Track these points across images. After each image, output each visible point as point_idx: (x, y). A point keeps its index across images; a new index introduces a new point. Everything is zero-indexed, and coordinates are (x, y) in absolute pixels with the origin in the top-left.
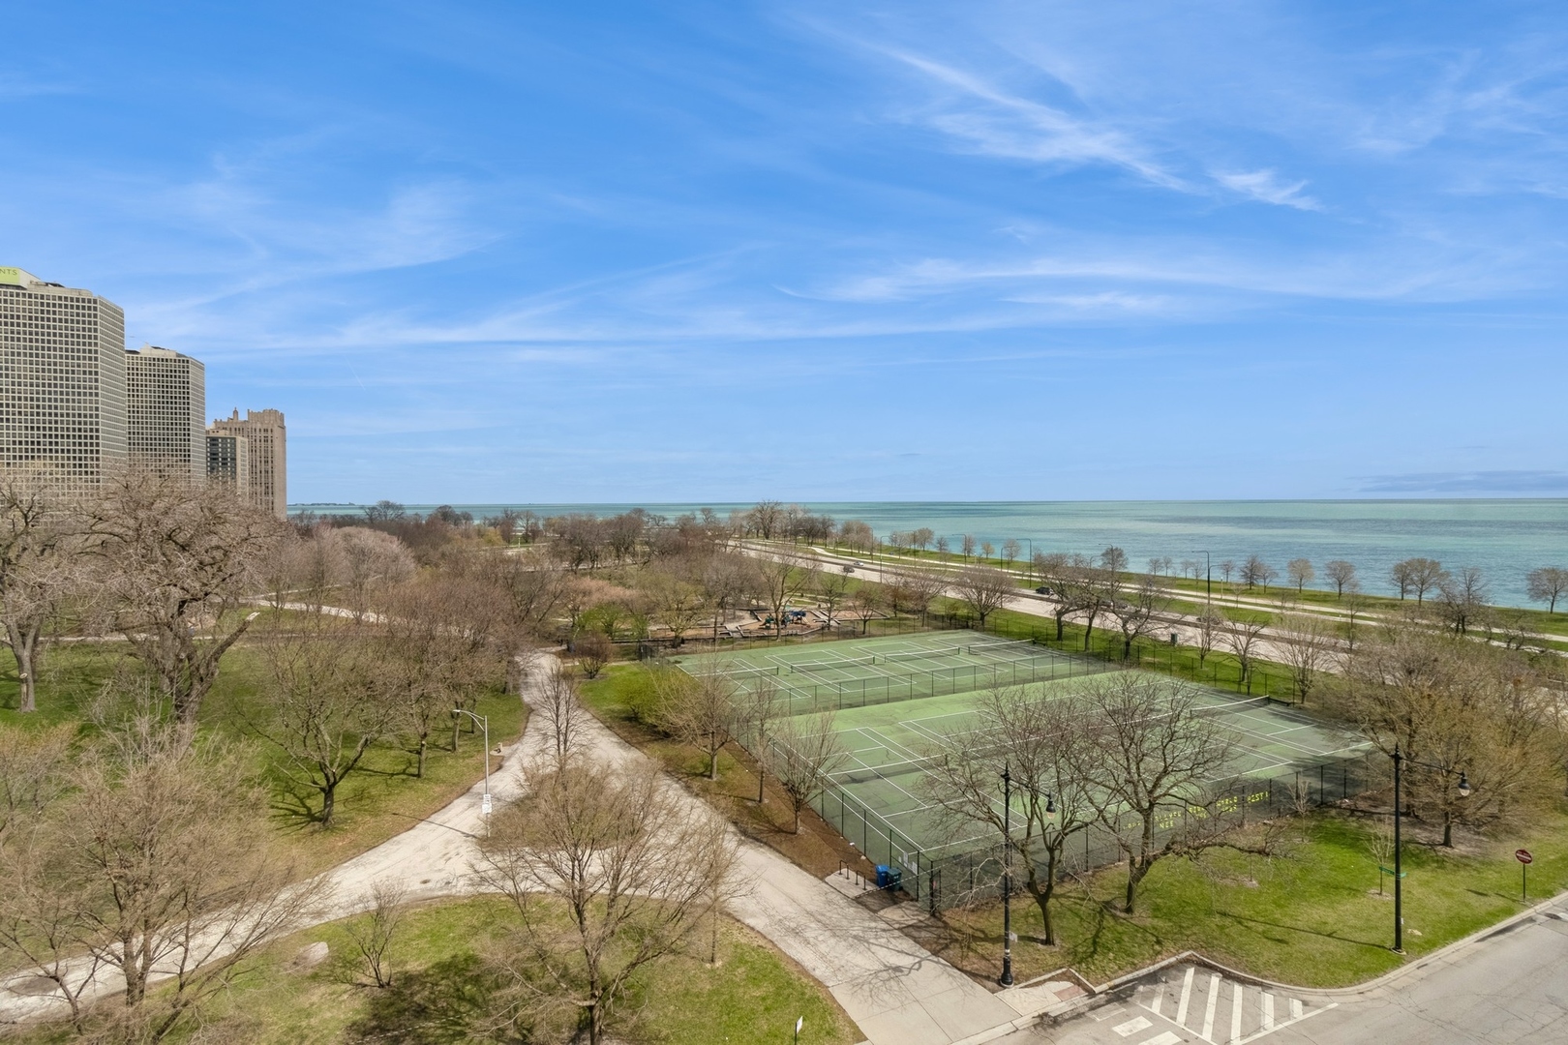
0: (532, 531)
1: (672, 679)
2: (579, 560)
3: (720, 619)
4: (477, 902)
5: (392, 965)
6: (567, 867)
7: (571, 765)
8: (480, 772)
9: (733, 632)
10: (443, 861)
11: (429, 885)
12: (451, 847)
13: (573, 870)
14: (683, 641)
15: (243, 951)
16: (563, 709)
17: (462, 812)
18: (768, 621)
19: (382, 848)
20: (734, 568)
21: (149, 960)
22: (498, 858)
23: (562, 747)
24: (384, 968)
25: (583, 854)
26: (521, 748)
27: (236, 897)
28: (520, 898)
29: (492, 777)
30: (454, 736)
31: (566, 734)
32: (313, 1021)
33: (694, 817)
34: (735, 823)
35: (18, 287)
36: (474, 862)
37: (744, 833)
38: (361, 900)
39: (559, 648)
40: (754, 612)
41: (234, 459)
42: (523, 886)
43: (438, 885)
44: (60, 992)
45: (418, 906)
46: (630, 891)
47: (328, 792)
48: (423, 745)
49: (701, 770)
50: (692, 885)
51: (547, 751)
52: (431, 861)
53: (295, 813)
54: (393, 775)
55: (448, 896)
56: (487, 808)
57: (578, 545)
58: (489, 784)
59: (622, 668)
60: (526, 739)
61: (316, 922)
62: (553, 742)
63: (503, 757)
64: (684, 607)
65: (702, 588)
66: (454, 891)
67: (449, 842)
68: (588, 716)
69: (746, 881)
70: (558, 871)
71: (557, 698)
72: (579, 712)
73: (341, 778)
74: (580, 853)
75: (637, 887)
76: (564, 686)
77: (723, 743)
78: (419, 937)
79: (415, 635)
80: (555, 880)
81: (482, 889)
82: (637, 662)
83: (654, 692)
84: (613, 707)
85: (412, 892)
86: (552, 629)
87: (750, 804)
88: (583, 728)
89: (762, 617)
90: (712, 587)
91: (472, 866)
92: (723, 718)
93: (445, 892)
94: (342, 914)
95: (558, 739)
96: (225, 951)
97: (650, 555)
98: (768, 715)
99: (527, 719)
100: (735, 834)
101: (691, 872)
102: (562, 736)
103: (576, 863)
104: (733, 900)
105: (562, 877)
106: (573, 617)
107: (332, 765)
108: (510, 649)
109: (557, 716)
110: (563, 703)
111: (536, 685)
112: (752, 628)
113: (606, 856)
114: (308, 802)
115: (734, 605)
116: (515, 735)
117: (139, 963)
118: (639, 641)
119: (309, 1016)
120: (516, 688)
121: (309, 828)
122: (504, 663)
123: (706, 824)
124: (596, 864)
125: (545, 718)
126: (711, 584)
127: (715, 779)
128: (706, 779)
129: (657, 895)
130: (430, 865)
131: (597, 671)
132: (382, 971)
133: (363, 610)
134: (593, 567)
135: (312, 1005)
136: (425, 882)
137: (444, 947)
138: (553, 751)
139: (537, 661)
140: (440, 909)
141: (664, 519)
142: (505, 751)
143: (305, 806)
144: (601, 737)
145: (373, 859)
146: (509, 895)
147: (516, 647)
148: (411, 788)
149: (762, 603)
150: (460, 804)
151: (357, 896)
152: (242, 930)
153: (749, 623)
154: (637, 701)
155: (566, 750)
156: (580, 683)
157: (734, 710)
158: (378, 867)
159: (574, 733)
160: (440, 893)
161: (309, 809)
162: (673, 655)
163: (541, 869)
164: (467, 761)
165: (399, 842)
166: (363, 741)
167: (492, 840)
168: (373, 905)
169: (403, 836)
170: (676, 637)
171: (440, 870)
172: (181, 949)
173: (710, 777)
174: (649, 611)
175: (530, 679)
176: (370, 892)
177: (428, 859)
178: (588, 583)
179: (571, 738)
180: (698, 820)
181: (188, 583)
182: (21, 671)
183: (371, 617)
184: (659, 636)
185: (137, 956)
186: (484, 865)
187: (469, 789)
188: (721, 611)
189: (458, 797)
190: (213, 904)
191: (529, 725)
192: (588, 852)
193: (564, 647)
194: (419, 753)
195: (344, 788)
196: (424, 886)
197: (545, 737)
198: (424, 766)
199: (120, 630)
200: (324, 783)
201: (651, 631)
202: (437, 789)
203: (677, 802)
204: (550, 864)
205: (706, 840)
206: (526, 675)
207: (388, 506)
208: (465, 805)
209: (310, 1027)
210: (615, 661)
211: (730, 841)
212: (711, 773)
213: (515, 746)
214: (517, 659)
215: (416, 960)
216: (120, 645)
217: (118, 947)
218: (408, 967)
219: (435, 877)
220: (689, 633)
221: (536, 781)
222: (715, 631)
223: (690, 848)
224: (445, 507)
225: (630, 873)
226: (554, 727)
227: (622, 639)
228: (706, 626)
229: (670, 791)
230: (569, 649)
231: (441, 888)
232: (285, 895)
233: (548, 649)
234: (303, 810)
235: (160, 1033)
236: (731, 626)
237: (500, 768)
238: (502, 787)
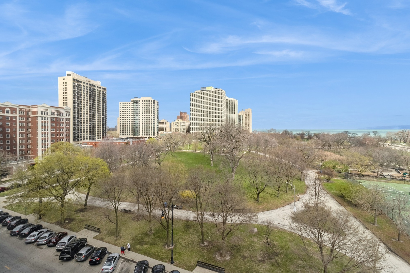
0: (310, 137)
1: (357, 187)
2: (324, 146)
3: (380, 170)
4: (291, 234)
5: (270, 240)
6: (317, 234)
7: (319, 205)
8: (293, 200)
9: (386, 176)
10: (283, 220)
11: (280, 225)
12: (285, 217)
13: (319, 236)
14: (363, 176)
15: (240, 224)
16: (317, 189)
17: (288, 209)
18: (404, 174)
19: (269, 211)
20: (387, 153)
21: (226, 218)
22: (297, 224)
23: (317, 200)
24: (269, 239)
25: (322, 232)
26: (305, 197)
27: (239, 212)
28: (302, 237)
29: (296, 202)
30: (287, 189)
31: (318, 196)
32: (254, 245)
33: (365, 235)
34: (385, 244)
35: (212, 90)
36: (290, 223)
37: (389, 249)
38: (264, 222)
39: (317, 171)
40: (398, 170)
41: (242, 119)
42: (304, 235)
43: (282, 225)
44: (214, 218)
45: (277, 229)
46: (338, 250)
47: (258, 194)
48: (279, 189)
49: (370, 221)
50: (363, 258)
51: (312, 199)
52: (280, 219)
53: (252, 197)
54: (272, 195)
55: (284, 229)
56: (295, 210)
57: (324, 141)
58: (295, 204)
59: (339, 180)
60: (306, 195)
61: (254, 223)
62: (314, 197)
63: (300, 198)
64: (363, 164)
65: (372, 159)
66: (286, 228)
67: (285, 216)
68: (326, 192)
69: (390, 267)
70: (315, 235)
71: (315, 185)
72: (323, 191)
73: (261, 192)
74: (321, 232)
75: (340, 250)
76: (318, 182)
77: (380, 214)
78: (277, 236)
79: (277, 161)
80: (313, 237)
81: (293, 231)
82: (344, 179)
83: (350, 190)
84: (335, 192)
85: (276, 225)
86: (315, 165)
87: (393, 240)
88: (324, 196)
89: (402, 173)
90: (377, 159)
91: (290, 224)
92: (380, 206)
93: (283, 228)
94: (260, 223)
95: (316, 197)
96: (238, 222)
97: (350, 146)
98: (404, 209)
99: (307, 189)
100: (385, 248)
101: (363, 254)
102: (317, 196)
103: (320, 234)
104: (382, 271)
105: (315, 237)
106: (322, 162)
107: (259, 189)
108: (302, 169)
109: (315, 190)
110: (317, 187)
111: (310, 180)
112: (396, 175)
113: (330, 236)
114: (254, 196)
115: (387, 166)
116: (303, 192)
117: (225, 218)
118: (345, 173)
119: (253, 243)
120: (304, 180)
121: (254, 202)
122: (300, 172)
123: (370, 240)
124: (326, 237)
125: (312, 190)
126: (376, 157)
127: (376, 226)
128: (372, 224)
129: (349, 255)
130: (280, 220)
131: (330, 180)
132: (269, 241)
133: (266, 154)
134: (329, 148)
135: (254, 241)
136: (279, 223)
137: (283, 242)
138: (314, 200)
139: (310, 174)
140: (282, 232)
141: (356, 134)
142: (300, 196)
143: (253, 196)
144: (330, 200)
145: (267, 213)
146: (300, 235)
147: (304, 169)
148: (276, 199)
149: (401, 167)
150: (288, 207)
151: (263, 221)
152: (241, 218)
153: (394, 173)
154: (344, 192)
155: (318, 201)
156: (323, 182)
157: (385, 203)
158: (268, 216)
159: (320, 196)
160: (282, 228)
161: (254, 198)
162: (358, 179)
163: (309, 232)
164: (290, 196)
165: (273, 211)
166: (265, 185)
167: (296, 218)
168: (267, 224)
169: (274, 210)
170: (360, 174)
171: (282, 222)
172: (231, 218)
173: (374, 224)
174: (349, 164)
175: (308, 178)
176: (266, 221)
177: (280, 218)
178: (327, 153)
179: (320, 198)
180: (366, 237)
181: (234, 145)
182: (211, 159)
183: (267, 156)
184: (353, 172)
185: (225, 217)
186: (293, 225)
187: (290, 204)
188: (381, 168)
189: (287, 205)
190: (236, 211)
191: (307, 191)
192: (323, 232)
193: (319, 171)
194: (278, 191)
195: (261, 194)
196: (278, 224)
197: (312, 195)
198: (279, 194)
199: (224, 153)
200: (257, 193)
201: (350, 170)
202: (282, 201)
203: (357, 228)
204: (312, 232)
205: (371, 245)
206: (307, 177)
207: (272, 130)
208: (289, 208)
209: (253, 246)
210: (336, 178)
211: (382, 249)
212: (374, 223)
213: (303, 196)
214: (304, 172)
215: (276, 242)
216: (224, 156)
217: (222, 213)
218: (274, 243)
219: (281, 223)
220: (364, 173)
221: (308, 207)
222: (378, 174)
223: (363, 245)
224: (286, 130)
225: (338, 244)
226: (314, 193)
227: (339, 171)
228: (374, 172)
229: (355, 223)
230: (320, 172)
231: (283, 227)
232: (249, 215)
233: (313, 171)
234: (253, 197)
235: (228, 233)
236: (385, 174)
237: (299, 200)
238: (298, 206)
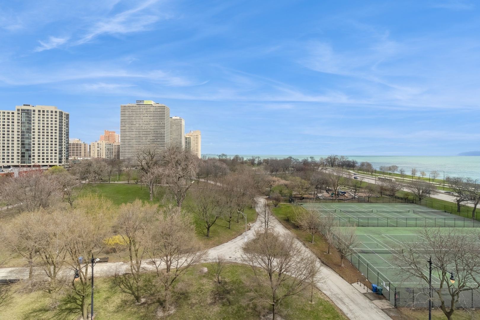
0: (260, 162)
1: (299, 210)
2: (272, 171)
3: (316, 192)
4: (243, 266)
5: (222, 278)
6: (267, 261)
7: (269, 231)
8: (244, 230)
9: (320, 197)
10: (235, 253)
11: (231, 258)
12: (237, 249)
13: (269, 263)
14: (303, 198)
15: (189, 265)
16: (267, 215)
17: (240, 240)
18: (332, 194)
19: (220, 246)
20: (320, 176)
21: (171, 263)
22: (248, 255)
23: (266, 226)
24: (220, 277)
25: (272, 258)
26: (255, 224)
27: (188, 252)
28: (253, 267)
29: (247, 231)
30: (238, 219)
31: (268, 222)
32: (204, 288)
33: (306, 254)
34: (319, 259)
35: (152, 105)
36: (242, 255)
37: (323, 262)
38: (215, 259)
39: (266, 197)
40: (328, 191)
41: (190, 143)
42: (255, 264)
43: (233, 259)
44: (155, 266)
45: (228, 264)
46: (285, 273)
47: (208, 229)
48: (230, 220)
49: (309, 240)
50: (304, 275)
51: (262, 226)
52: (232, 252)
53: (201, 233)
54: (223, 227)
55: (236, 263)
56: (246, 240)
57: (272, 167)
58: (247, 234)
59: (284, 205)
60: (257, 222)
61: (205, 262)
62: (264, 224)
63: (251, 226)
64: (304, 188)
65: (310, 182)
66: (237, 262)
67: (236, 248)
68: (274, 218)
69: (323, 278)
70: (265, 262)
71: (265, 211)
72: (271, 216)
73: (211, 226)
74: (271, 258)
75: (287, 272)
76: (267, 208)
77: (316, 232)
78: (228, 272)
79: (229, 189)
80: (263, 265)
81: (245, 263)
82: (289, 203)
83: (294, 213)
84: (282, 216)
85: (227, 260)
86: (265, 191)
87: (325, 253)
88: (272, 221)
89: (330, 193)
90: (313, 182)
91: (241, 256)
92: (316, 224)
93: (235, 261)
94: (210, 261)
95: (265, 223)
96: (185, 264)
97: (293, 171)
98: (332, 225)
99: (257, 216)
100: (320, 262)
101: (304, 271)
102: (266, 223)
103: (269, 261)
104: (318, 283)
105: (266, 264)
106: (271, 188)
107: (209, 222)
108: (252, 197)
109: (265, 217)
110: (267, 213)
111: (260, 207)
112: (326, 196)
113: (278, 260)
114: (204, 231)
115: (320, 188)
116: (253, 220)
117: (169, 263)
118: (290, 197)
119: (203, 286)
120: (254, 207)
121: (204, 238)
122: (251, 200)
123: (309, 257)
124: (275, 262)
125: (262, 217)
126: (313, 181)
127: (313, 243)
128: (310, 243)
129: (293, 276)
130: (231, 253)
131: (277, 205)
132: (220, 279)
133: (217, 182)
134: (276, 174)
135: (204, 283)
136: (230, 257)
137: (235, 276)
138: (264, 227)
139: (260, 200)
140: (234, 266)
141: (298, 160)
142: (251, 225)
143: (203, 231)
144: (278, 225)
145: (218, 248)
146: (251, 266)
147: (254, 196)
148: (227, 231)
149: (330, 188)
150: (239, 238)
151: (214, 258)
152: (189, 260)
153: (325, 194)
154: (289, 215)
155: (268, 227)
156: (272, 208)
157: (320, 222)
158: (219, 251)
159: (270, 222)
160: (234, 261)
161: (204, 233)
162: (300, 202)
163: (260, 260)
164: (241, 226)
165: (224, 245)
166: (216, 217)
167: (247, 249)
168: (218, 261)
169: (225, 244)
170: (301, 197)
171: (234, 255)
172: (177, 262)
173: (312, 242)
174: (293, 188)
175: (258, 205)
176: (217, 257)
177: (231, 251)
178: (275, 178)
179: (269, 224)
180: (307, 255)
181: (181, 173)
182: (150, 191)
183: (218, 184)
184: (296, 196)
185: (169, 261)
186: (244, 256)
187: (241, 234)
188: (316, 190)
189: (239, 236)
190: (183, 252)
191: (258, 218)
192: (273, 258)
193: (268, 197)
194: (229, 222)
195: (211, 228)
196: (230, 258)
197: (262, 222)
198: (231, 226)
199: (167, 183)
200: (207, 227)
201: (294, 194)
202: (234, 233)
203: (300, 248)
204: (262, 260)
205: (310, 262)
206: (257, 204)
207: (223, 155)
208: (240, 238)
209: (203, 289)
210: (282, 202)
211: (318, 264)
212: (312, 241)
213: (254, 224)
214: (255, 199)
215: (228, 278)
216: (167, 187)
217: (165, 258)
218: (226, 280)
219: (233, 257)
220: (305, 196)
221: (259, 236)
222: (314, 196)
223: (304, 264)
224: (237, 155)
225: (285, 267)
226: (264, 220)
227: (285, 196)
228: (311, 194)
229: (298, 244)
230: (269, 197)
231: (234, 260)
232: (198, 254)
233: (263, 197)
234: (202, 232)
235: (173, 281)
236: (319, 195)
237: (250, 229)
238: (250, 235)
